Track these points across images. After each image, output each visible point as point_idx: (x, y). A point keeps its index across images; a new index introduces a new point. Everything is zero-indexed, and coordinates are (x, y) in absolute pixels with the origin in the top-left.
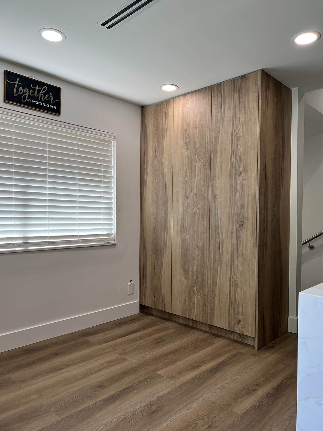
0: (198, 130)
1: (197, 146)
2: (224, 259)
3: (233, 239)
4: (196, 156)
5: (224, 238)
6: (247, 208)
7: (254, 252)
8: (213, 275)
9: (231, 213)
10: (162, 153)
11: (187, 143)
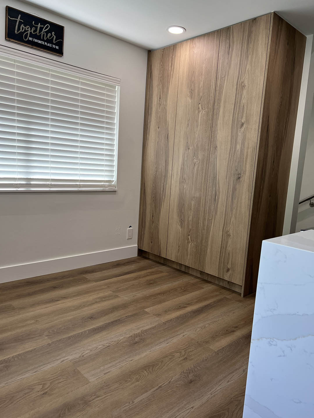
0: (203, 77)
1: (201, 94)
2: (218, 210)
3: (229, 191)
4: (200, 105)
5: (221, 190)
6: (246, 161)
7: (248, 205)
8: (208, 225)
9: (229, 165)
10: (166, 101)
11: (191, 91)
